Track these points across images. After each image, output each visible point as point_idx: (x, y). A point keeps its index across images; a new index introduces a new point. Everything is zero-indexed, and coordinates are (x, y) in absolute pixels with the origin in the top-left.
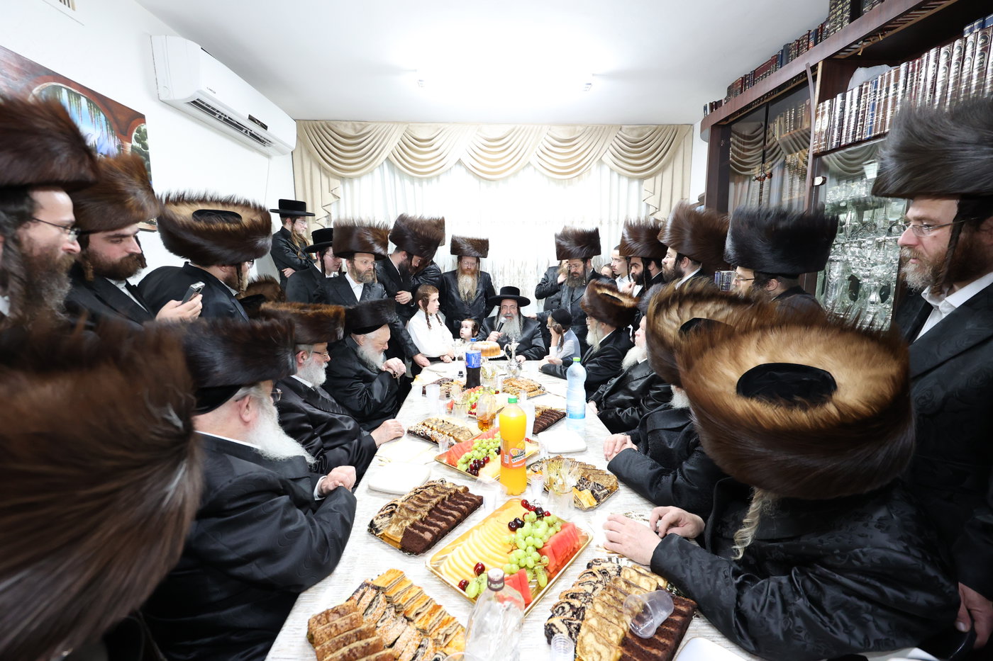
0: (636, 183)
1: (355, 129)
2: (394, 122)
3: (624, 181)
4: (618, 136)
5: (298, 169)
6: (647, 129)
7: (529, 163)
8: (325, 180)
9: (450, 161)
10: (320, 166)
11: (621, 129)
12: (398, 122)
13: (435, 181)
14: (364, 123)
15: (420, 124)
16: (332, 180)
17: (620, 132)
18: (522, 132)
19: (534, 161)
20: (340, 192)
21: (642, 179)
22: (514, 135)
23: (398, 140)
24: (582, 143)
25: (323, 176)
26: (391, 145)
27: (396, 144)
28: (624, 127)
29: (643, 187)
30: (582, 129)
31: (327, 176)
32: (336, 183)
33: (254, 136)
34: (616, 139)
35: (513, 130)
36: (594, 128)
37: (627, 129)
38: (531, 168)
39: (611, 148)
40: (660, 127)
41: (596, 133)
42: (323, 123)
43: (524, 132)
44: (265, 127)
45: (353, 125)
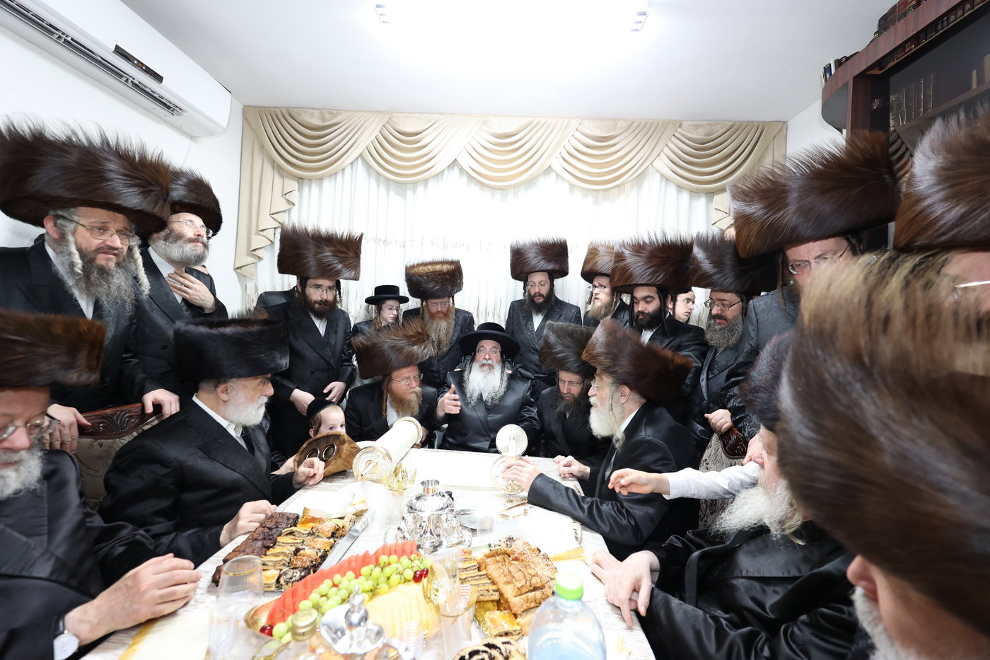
0: (702, 201)
1: (323, 119)
2: (373, 112)
3: (685, 196)
4: (676, 134)
5: (247, 166)
6: (719, 127)
7: (550, 167)
8: (278, 180)
9: (441, 162)
10: (274, 164)
11: (680, 126)
12: (379, 112)
13: (420, 189)
14: (334, 112)
15: (407, 115)
16: (287, 181)
17: (679, 130)
18: (541, 127)
19: (558, 165)
20: (294, 197)
21: (711, 194)
22: (530, 131)
23: (377, 132)
24: (623, 144)
25: (277, 176)
26: (367, 138)
27: (373, 137)
28: (685, 124)
29: (714, 205)
30: (625, 125)
31: (282, 177)
32: (293, 185)
33: (138, 87)
34: (674, 139)
35: (530, 124)
36: (643, 124)
37: (690, 126)
38: (553, 175)
39: (666, 150)
40: (737, 125)
41: (645, 130)
42: (284, 111)
43: (545, 126)
44: (159, 78)
45: (322, 113)
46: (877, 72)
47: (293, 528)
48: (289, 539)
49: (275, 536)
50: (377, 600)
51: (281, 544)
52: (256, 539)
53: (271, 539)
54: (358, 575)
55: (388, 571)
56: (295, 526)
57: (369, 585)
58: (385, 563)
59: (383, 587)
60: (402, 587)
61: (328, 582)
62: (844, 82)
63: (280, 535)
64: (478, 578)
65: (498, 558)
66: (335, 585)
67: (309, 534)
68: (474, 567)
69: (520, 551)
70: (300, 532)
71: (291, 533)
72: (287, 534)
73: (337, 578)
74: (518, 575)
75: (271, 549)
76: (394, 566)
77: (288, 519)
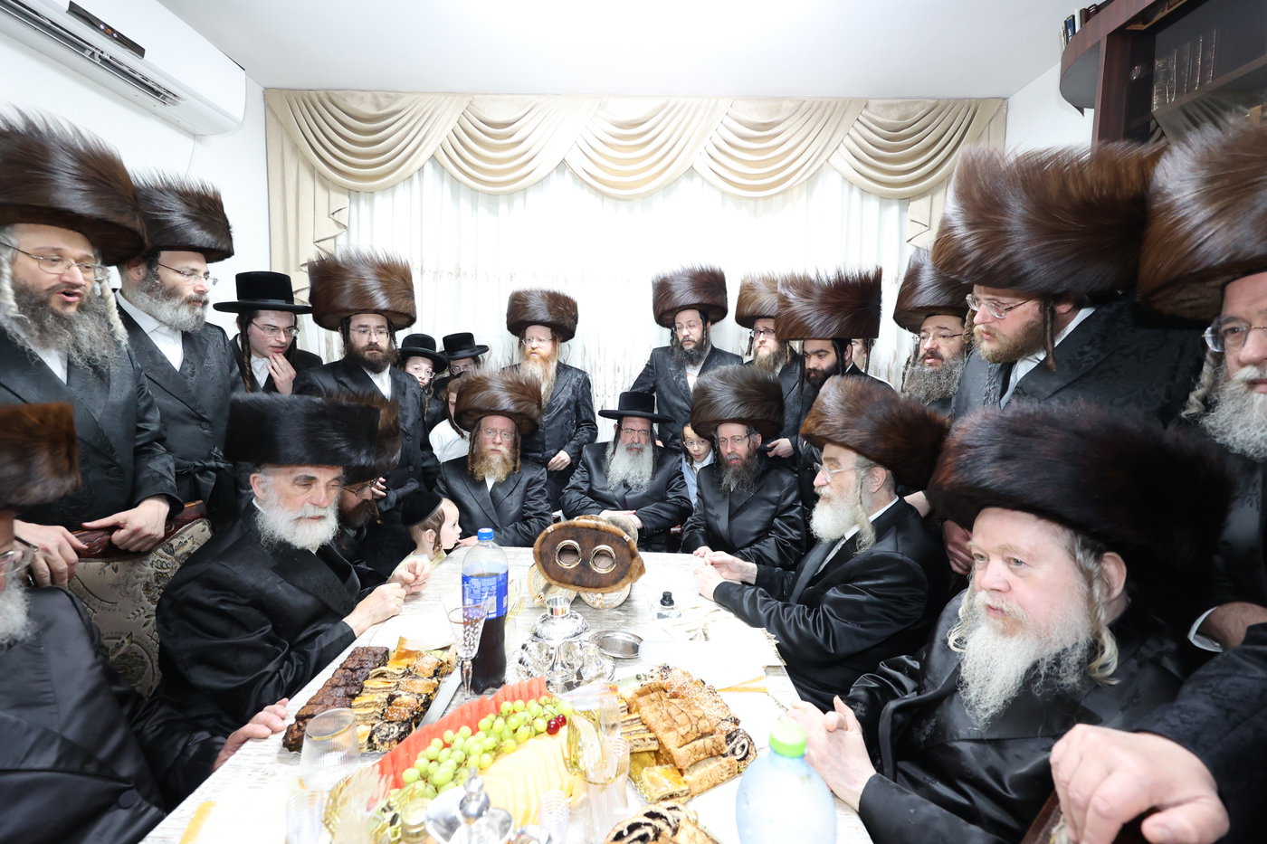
0: (894, 209)
1: (378, 106)
2: (447, 93)
3: (873, 204)
4: (861, 118)
5: (276, 175)
6: (918, 106)
7: (692, 167)
8: (321, 193)
9: (545, 164)
10: (313, 170)
11: (866, 106)
12: (455, 94)
13: (518, 202)
14: (393, 95)
15: (495, 97)
16: (334, 195)
17: (864, 112)
18: (679, 111)
19: (702, 164)
20: (346, 217)
21: (906, 200)
22: (664, 118)
23: (454, 123)
24: (791, 132)
25: (319, 189)
26: (439, 133)
27: (448, 131)
28: (872, 103)
29: (909, 216)
30: (792, 105)
31: (327, 189)
32: (341, 200)
33: (109, 64)
34: (858, 125)
35: (663, 107)
36: (816, 105)
37: (879, 106)
38: (697, 180)
39: (848, 141)
40: (942, 103)
41: (819, 113)
42: (322, 94)
43: (683, 111)
44: (139, 51)
45: (375, 97)
46: (1141, 27)
47: (382, 668)
48: (378, 683)
49: (361, 680)
50: (502, 760)
51: (369, 690)
52: (337, 686)
53: (356, 685)
54: (475, 730)
55: (513, 722)
56: (385, 665)
57: (491, 742)
58: (509, 712)
59: (509, 743)
60: (534, 741)
61: (437, 743)
62: (1095, 41)
63: (367, 678)
64: (629, 723)
65: (653, 696)
66: (447, 745)
67: (404, 675)
68: (623, 709)
69: (679, 684)
70: (392, 673)
71: (381, 675)
72: (376, 677)
73: (448, 735)
74: (681, 718)
75: (357, 698)
76: (520, 716)
77: (375, 655)
